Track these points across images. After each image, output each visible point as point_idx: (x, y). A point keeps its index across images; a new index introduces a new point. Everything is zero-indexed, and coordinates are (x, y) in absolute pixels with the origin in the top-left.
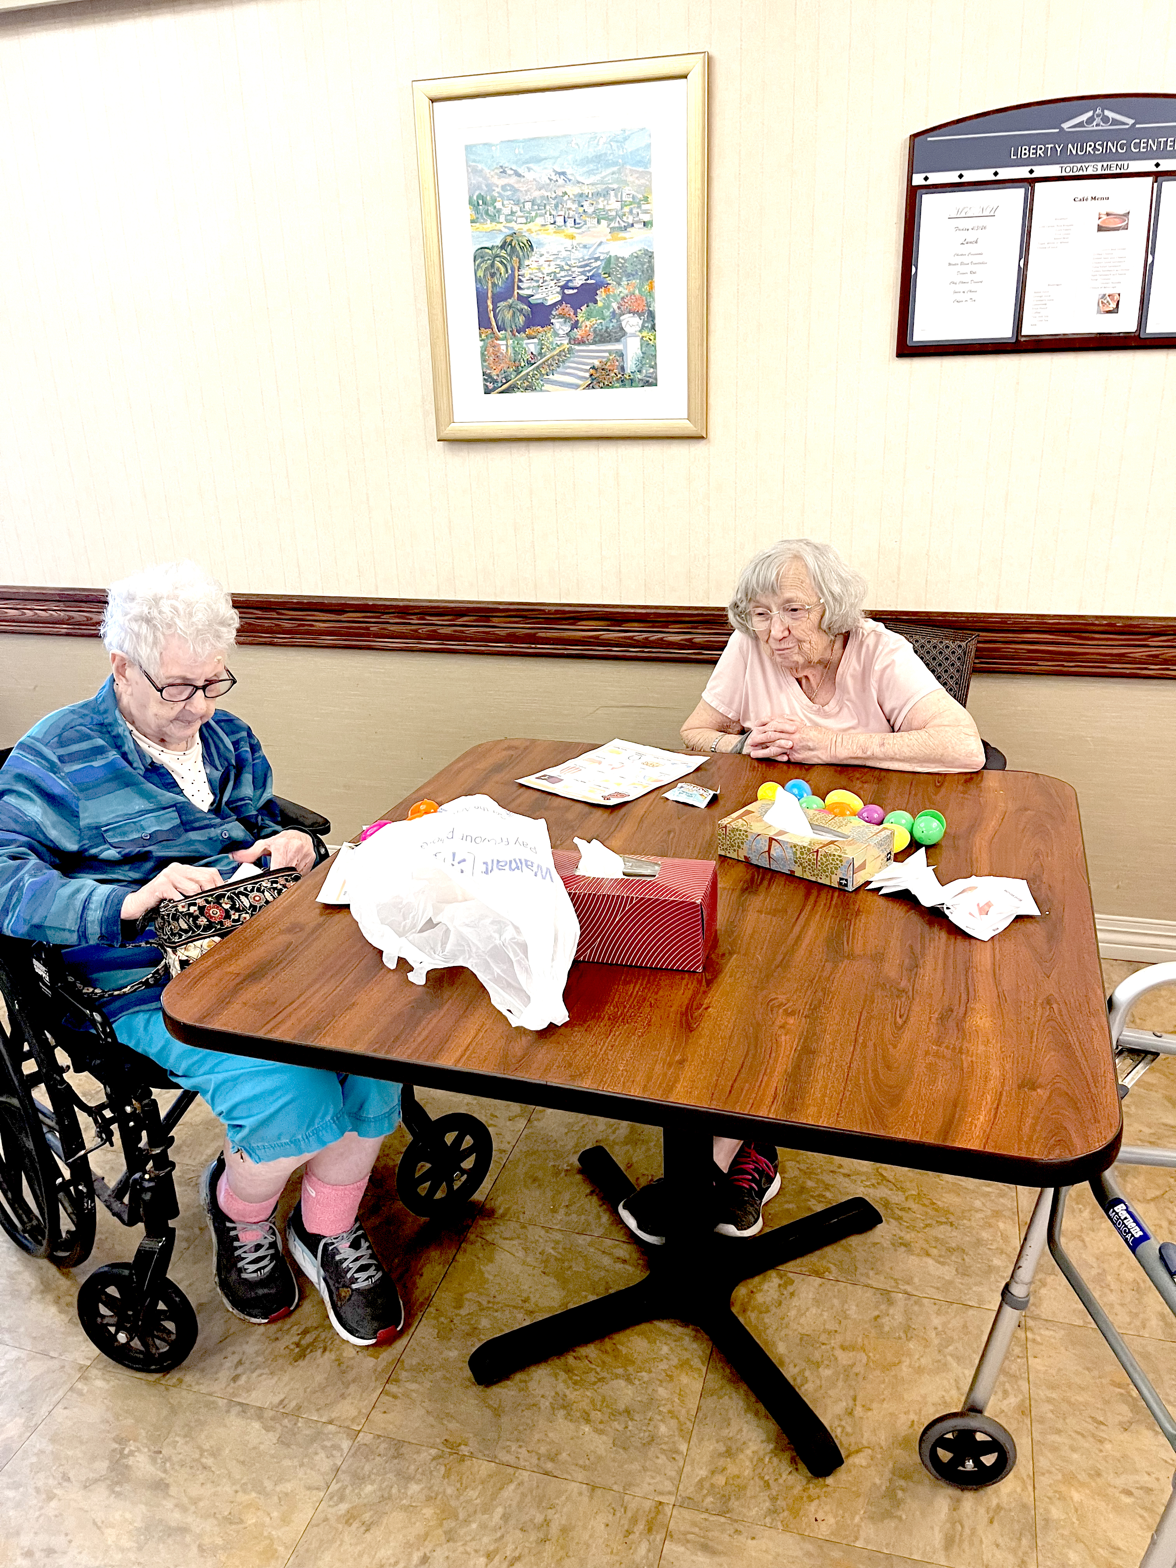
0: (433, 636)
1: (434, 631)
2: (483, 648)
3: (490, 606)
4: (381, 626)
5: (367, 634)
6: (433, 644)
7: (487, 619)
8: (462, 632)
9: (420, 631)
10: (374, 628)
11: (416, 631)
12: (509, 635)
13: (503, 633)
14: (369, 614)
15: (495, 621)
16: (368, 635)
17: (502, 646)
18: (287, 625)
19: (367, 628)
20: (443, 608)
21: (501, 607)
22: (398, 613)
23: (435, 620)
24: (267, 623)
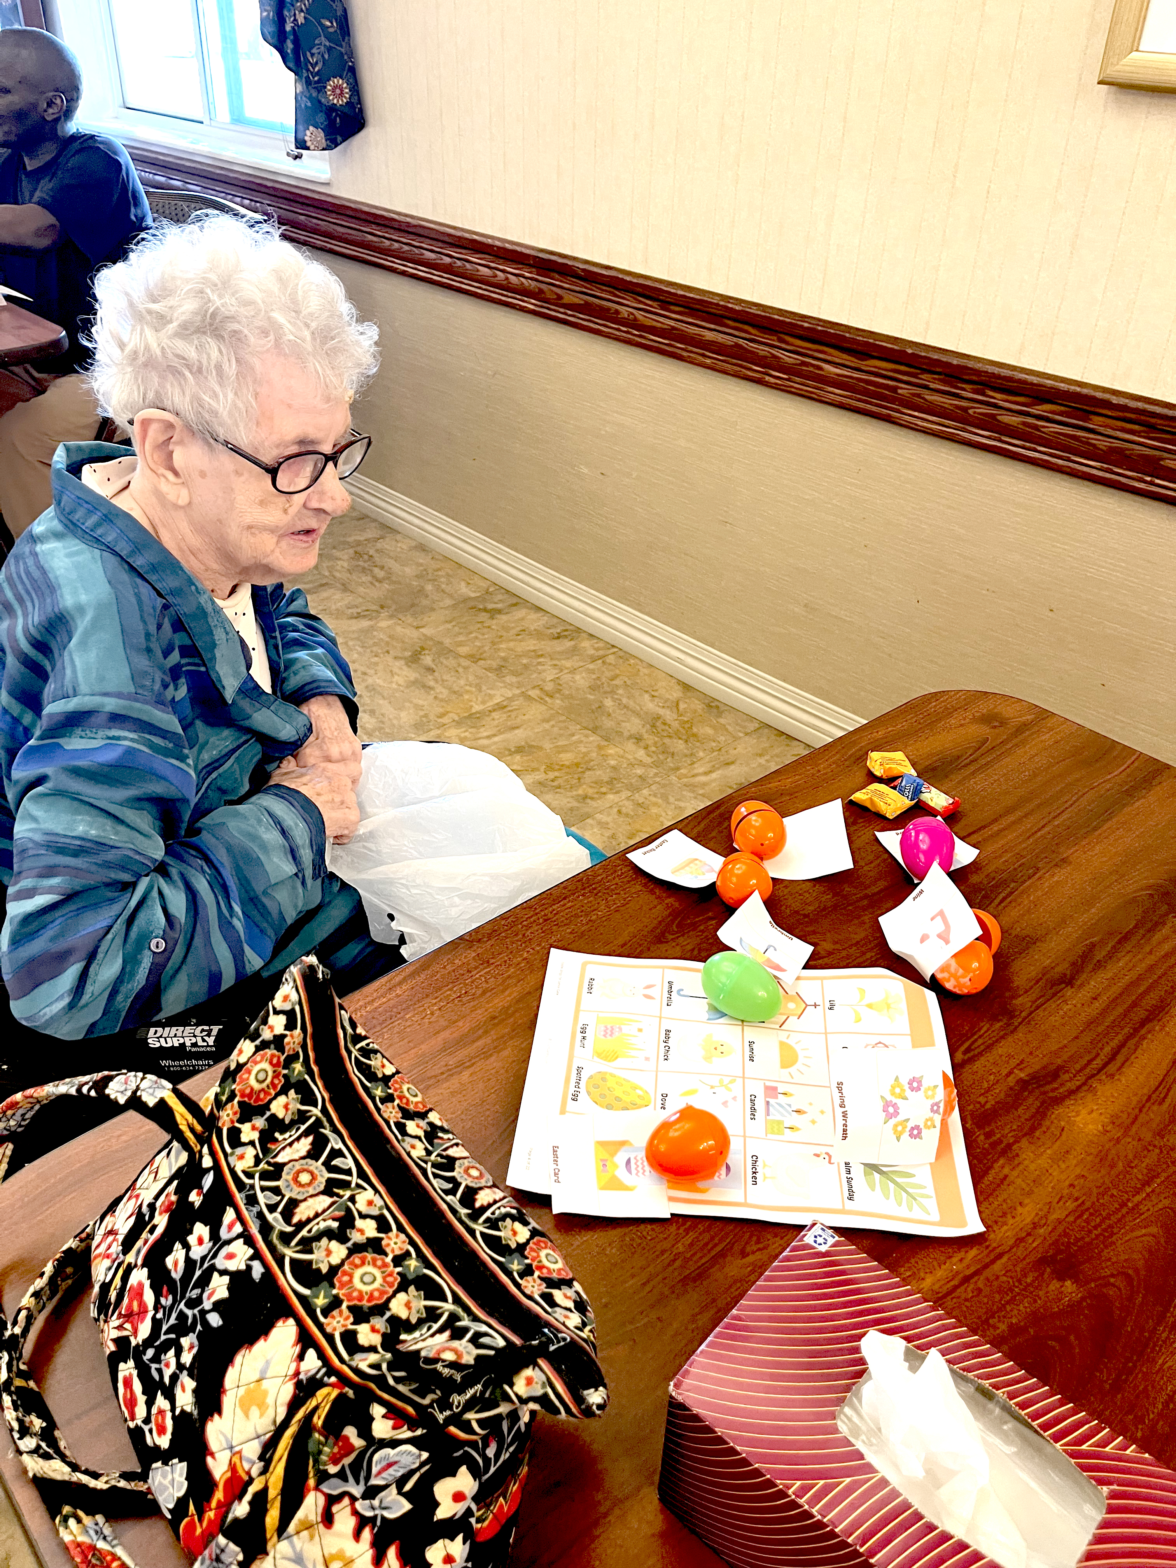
0: (989, 424)
1: (993, 416)
2: (1060, 462)
3: (1099, 395)
4: (918, 391)
5: (889, 396)
6: (982, 436)
7: (1086, 415)
8: (1036, 427)
9: (971, 411)
10: (904, 391)
11: (964, 410)
12: (1112, 450)
13: (1103, 443)
14: (902, 368)
15: (1095, 423)
16: (893, 400)
17: (1093, 467)
18: (788, 358)
19: (894, 389)
20: (1019, 381)
21: (1115, 400)
22: (946, 375)
23: (998, 398)
24: (763, 350)
